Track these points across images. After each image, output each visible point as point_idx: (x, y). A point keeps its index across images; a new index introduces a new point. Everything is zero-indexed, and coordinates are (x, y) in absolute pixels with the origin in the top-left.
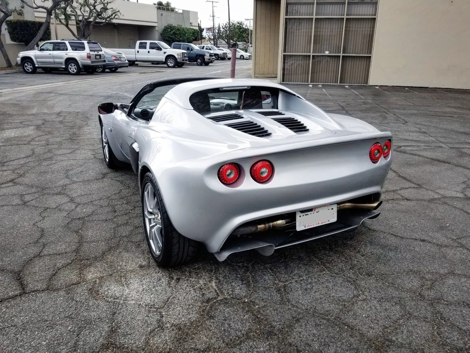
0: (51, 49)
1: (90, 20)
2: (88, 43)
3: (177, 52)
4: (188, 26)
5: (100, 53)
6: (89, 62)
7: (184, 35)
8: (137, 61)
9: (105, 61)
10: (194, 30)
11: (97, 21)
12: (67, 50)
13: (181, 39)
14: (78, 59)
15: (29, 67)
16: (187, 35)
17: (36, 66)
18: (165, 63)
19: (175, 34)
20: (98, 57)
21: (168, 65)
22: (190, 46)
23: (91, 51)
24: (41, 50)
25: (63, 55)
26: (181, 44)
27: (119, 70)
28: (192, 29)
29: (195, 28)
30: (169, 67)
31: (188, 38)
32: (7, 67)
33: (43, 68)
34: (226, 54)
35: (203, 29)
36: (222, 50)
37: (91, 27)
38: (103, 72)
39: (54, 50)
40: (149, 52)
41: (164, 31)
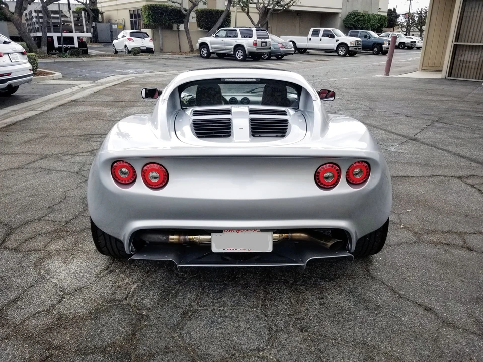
0: (225, 35)
1: (269, 7)
2: (256, 30)
3: (350, 40)
4: (375, 12)
5: (267, 40)
6: (254, 49)
7: (369, 22)
8: (308, 49)
9: (270, 48)
10: (382, 16)
11: (276, 8)
12: (237, 37)
13: (364, 26)
14: (245, 46)
15: (205, 53)
16: (372, 21)
17: (211, 51)
18: (336, 51)
19: (358, 20)
20: (264, 44)
21: (338, 53)
22: (369, 33)
23: (258, 38)
24: (216, 36)
25: (234, 41)
26: (358, 32)
27: (285, 58)
28: (379, 15)
29: (382, 14)
30: (339, 55)
31: (373, 25)
32: (190, 52)
33: (218, 54)
34: (415, 42)
35: (399, 15)
36: (411, 38)
37: (269, 15)
38: (269, 59)
39: (227, 36)
40: (321, 40)
41: (347, 17)
